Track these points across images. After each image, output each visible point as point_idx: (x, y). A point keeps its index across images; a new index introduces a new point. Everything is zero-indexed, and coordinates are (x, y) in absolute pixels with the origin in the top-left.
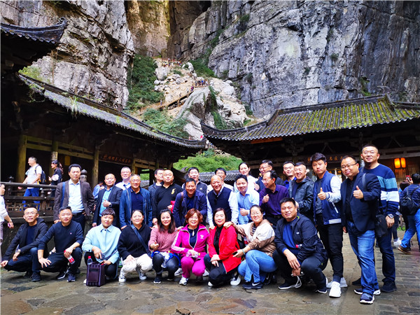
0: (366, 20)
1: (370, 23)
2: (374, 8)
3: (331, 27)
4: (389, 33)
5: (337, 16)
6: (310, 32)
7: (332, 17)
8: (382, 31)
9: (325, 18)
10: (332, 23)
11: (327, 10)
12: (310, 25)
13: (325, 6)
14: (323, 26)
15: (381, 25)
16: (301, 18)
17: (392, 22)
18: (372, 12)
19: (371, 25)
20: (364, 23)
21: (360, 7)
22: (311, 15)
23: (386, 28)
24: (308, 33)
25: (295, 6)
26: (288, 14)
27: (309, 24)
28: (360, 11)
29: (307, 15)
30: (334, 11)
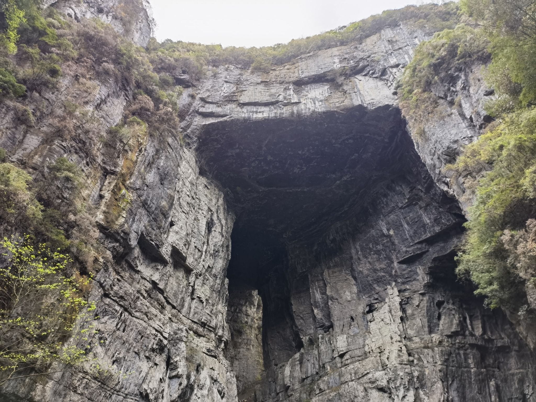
0: (448, 378)
1: (453, 381)
2: (453, 366)
3: (417, 389)
4: (475, 387)
5: (420, 377)
6: (398, 396)
7: (415, 380)
8: (467, 386)
9: (409, 382)
10: (417, 385)
11: (409, 374)
12: (397, 388)
13: (407, 370)
14: (408, 390)
15: (465, 380)
16: (388, 381)
17: (475, 376)
18: (452, 370)
19: (455, 382)
20: (448, 381)
21: (439, 367)
22: (396, 379)
23: (470, 383)
24: (396, 397)
25: (380, 368)
26: (375, 376)
27: (395, 388)
28: (440, 371)
29: (392, 379)
30: (416, 374)
